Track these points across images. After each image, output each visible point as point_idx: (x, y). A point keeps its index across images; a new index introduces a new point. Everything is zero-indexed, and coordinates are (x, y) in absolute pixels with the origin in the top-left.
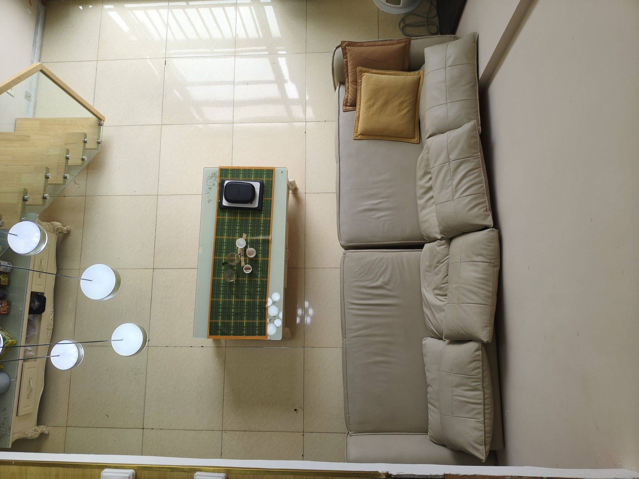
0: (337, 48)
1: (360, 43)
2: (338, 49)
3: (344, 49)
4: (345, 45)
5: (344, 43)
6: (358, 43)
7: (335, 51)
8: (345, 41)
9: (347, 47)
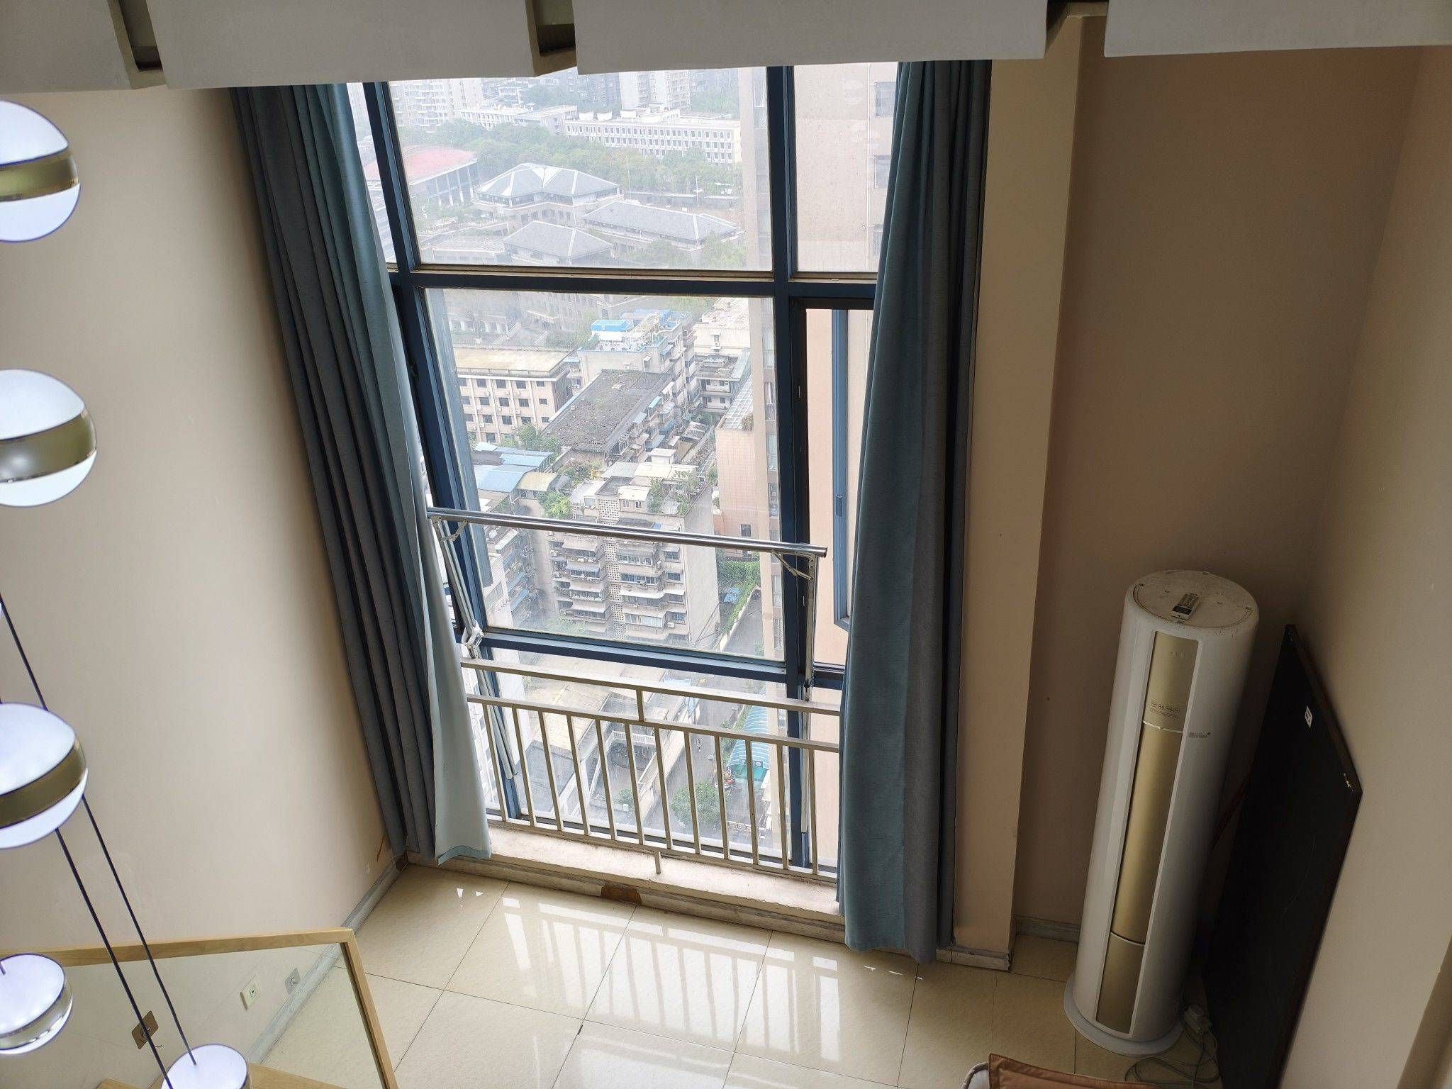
0: (977, 1070)
1: (1033, 1070)
2: (978, 1075)
3: (994, 1074)
4: (997, 1063)
5: (994, 1060)
6: (1028, 1068)
7: (972, 1075)
8: (997, 1056)
9: (1001, 1070)
